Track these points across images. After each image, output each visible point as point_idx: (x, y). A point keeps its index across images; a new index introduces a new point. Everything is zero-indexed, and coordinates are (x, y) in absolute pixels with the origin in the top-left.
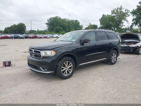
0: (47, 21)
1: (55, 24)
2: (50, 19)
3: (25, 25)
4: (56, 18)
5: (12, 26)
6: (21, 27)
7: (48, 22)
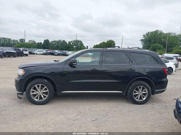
0: (143, 36)
1: (152, 41)
2: (147, 34)
3: (115, 42)
4: (156, 32)
5: (101, 43)
6: (109, 45)
7: (143, 38)
